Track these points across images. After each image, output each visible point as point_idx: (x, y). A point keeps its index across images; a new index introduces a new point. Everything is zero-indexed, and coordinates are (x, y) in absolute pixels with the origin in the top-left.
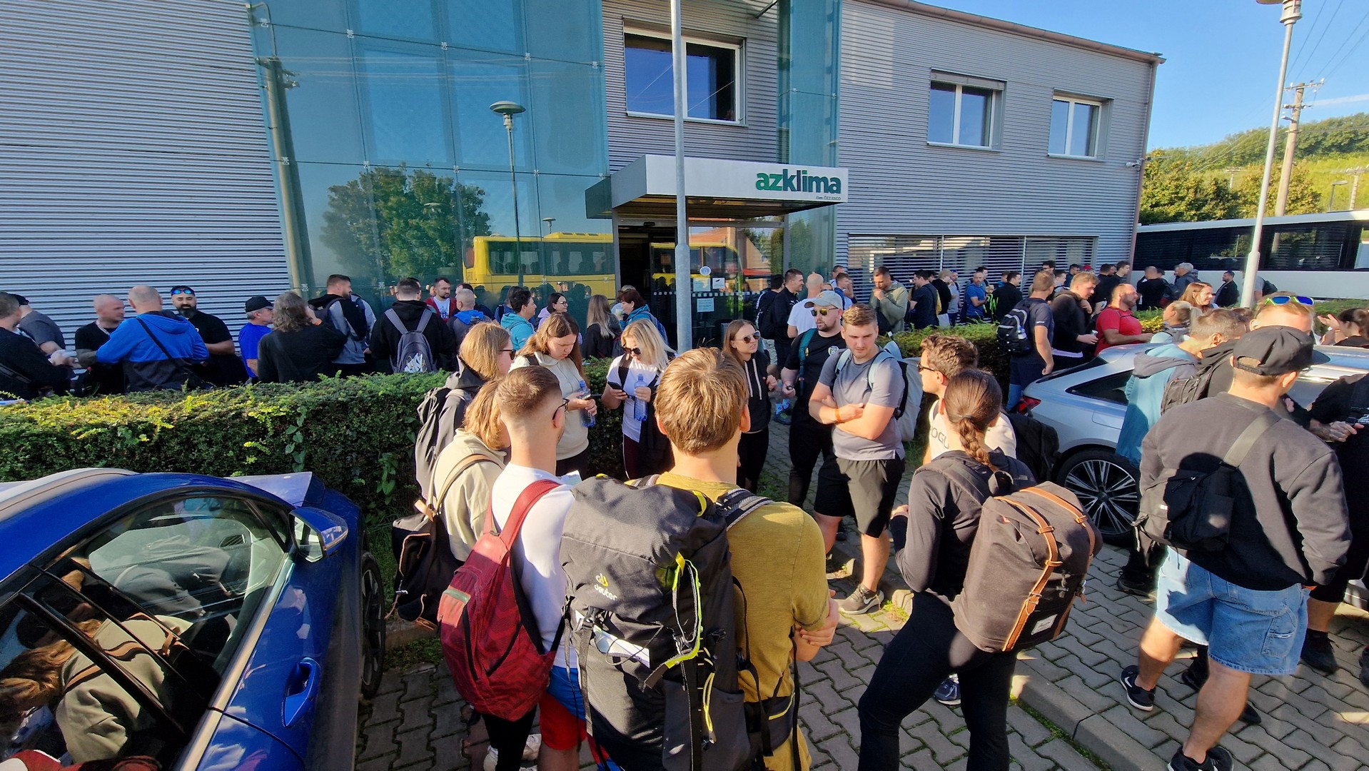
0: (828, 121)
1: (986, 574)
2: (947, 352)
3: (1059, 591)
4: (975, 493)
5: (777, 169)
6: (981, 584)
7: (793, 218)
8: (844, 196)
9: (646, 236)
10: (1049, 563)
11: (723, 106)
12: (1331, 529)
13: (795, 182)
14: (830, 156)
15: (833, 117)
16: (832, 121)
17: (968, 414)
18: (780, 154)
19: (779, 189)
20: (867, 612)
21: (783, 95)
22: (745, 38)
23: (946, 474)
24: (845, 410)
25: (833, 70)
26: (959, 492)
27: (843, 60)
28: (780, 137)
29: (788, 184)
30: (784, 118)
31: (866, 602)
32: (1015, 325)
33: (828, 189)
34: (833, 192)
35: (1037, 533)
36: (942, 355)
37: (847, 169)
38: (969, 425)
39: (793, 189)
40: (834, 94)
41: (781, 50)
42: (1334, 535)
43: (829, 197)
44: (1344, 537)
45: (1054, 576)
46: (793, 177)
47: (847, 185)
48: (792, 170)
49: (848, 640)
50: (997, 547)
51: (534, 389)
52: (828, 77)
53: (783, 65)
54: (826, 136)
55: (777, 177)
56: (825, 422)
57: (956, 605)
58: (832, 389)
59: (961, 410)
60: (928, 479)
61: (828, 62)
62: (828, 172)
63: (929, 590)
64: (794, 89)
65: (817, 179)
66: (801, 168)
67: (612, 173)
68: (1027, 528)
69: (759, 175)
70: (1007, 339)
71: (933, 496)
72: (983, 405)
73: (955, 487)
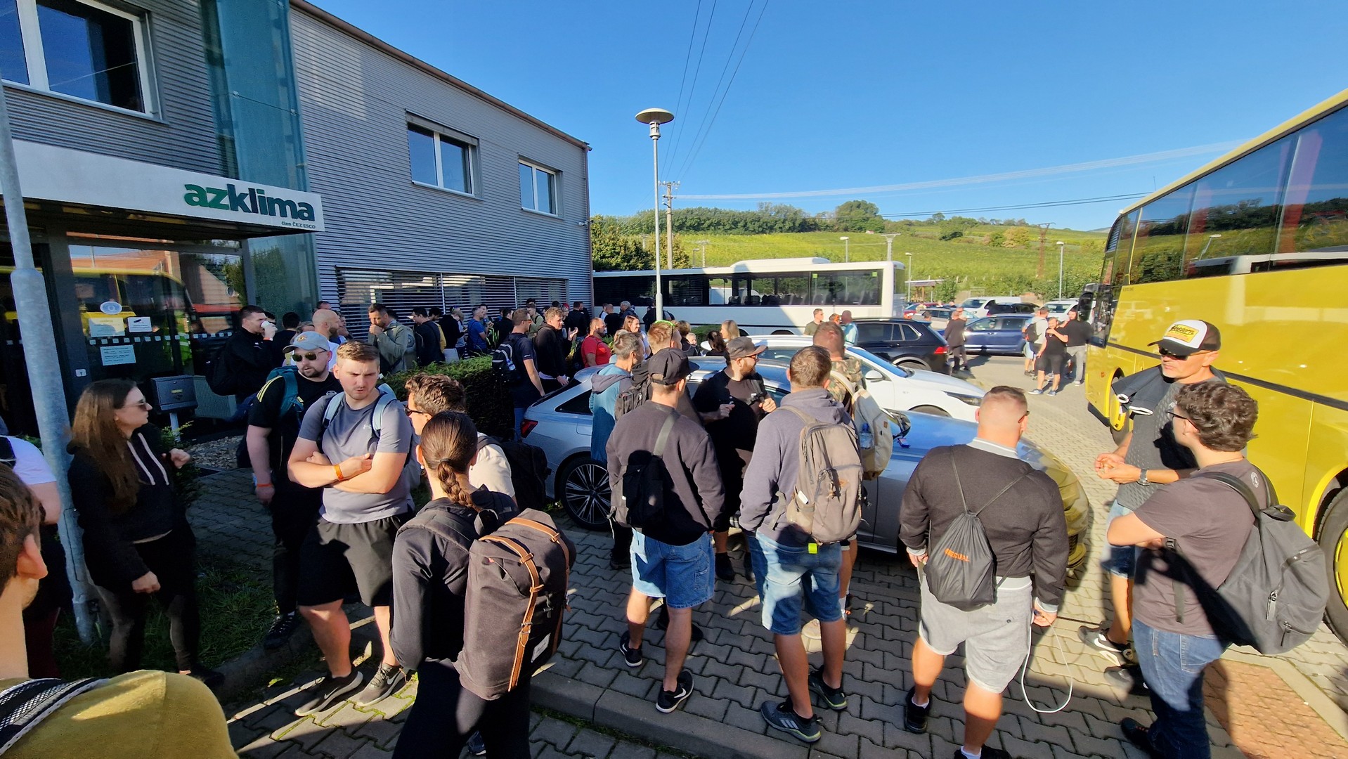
0: (290, 139)
1: (481, 622)
2: (433, 393)
3: (546, 612)
4: (461, 540)
5: (221, 183)
8: (319, 224)
10: (533, 590)
11: (122, 90)
12: (715, 489)
13: (247, 201)
14: (299, 179)
15: (296, 134)
16: (295, 138)
17: (445, 457)
18: (225, 166)
19: (224, 207)
21: (219, 97)
22: (149, 12)
23: (430, 528)
24: (348, 465)
25: (289, 82)
28: (222, 145)
29: (237, 202)
30: (225, 123)
32: (504, 358)
33: (296, 215)
34: (304, 218)
35: (519, 564)
36: (428, 396)
37: (319, 196)
38: (447, 469)
39: (246, 210)
40: (293, 111)
41: (208, 38)
42: (716, 493)
43: (301, 224)
44: (721, 493)
45: (540, 600)
46: (243, 195)
47: (322, 213)
48: (242, 187)
50: (486, 591)
52: (283, 93)
53: (215, 60)
54: (290, 156)
59: (438, 455)
60: (412, 539)
61: (279, 72)
62: (297, 196)
63: (429, 659)
64: (236, 93)
65: (279, 201)
66: (254, 186)
68: (510, 563)
69: (188, 187)
71: (418, 556)
72: (459, 445)
73: (441, 540)
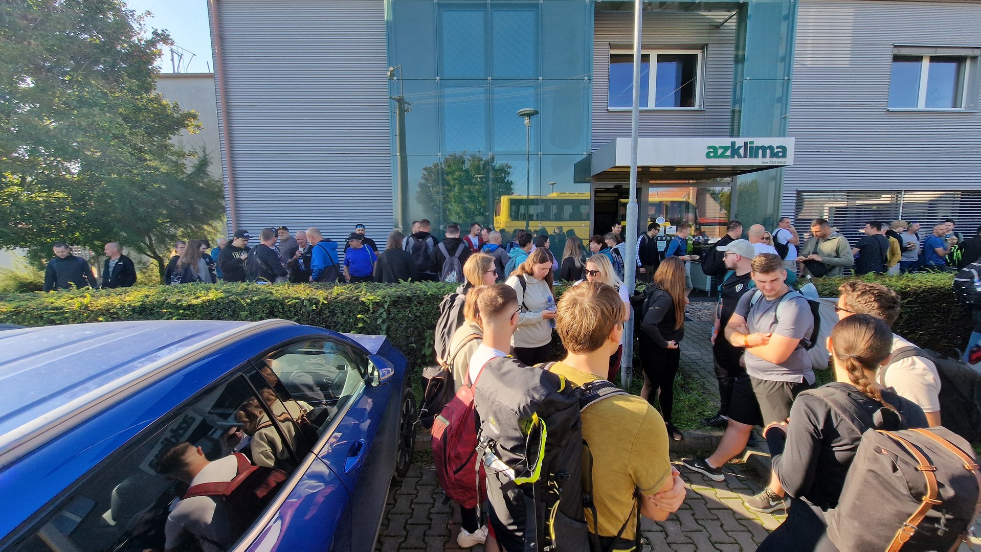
0: (779, 100)
1: (860, 496)
2: (865, 297)
3: (938, 529)
4: (856, 422)
5: (727, 141)
6: (854, 504)
7: (741, 179)
8: (789, 160)
9: (616, 195)
10: (926, 499)
11: (686, 96)
13: (742, 151)
14: (780, 128)
15: (785, 96)
16: (783, 100)
17: (856, 354)
18: (732, 129)
19: (727, 157)
20: (772, 513)
21: (737, 84)
22: (707, 44)
23: (828, 401)
24: (752, 338)
25: (787, 59)
26: (839, 419)
27: (797, 49)
28: (733, 116)
29: (735, 152)
30: (737, 101)
31: (772, 504)
32: (972, 277)
33: (774, 155)
34: (779, 157)
35: (916, 469)
36: (860, 299)
37: (793, 139)
38: (856, 364)
39: (740, 156)
40: (786, 78)
41: (737, 48)
43: (775, 161)
45: (932, 513)
46: (740, 147)
47: (793, 151)
48: (739, 142)
49: (749, 531)
50: (871, 473)
51: (500, 300)
52: (781, 67)
53: (739, 60)
54: (777, 112)
55: (725, 148)
56: (735, 344)
57: (828, 516)
58: (746, 319)
59: (849, 349)
60: (809, 403)
61: (782, 52)
62: (775, 142)
63: (803, 498)
65: (763, 147)
66: (748, 140)
67: (593, 151)
68: (906, 462)
69: (709, 148)
70: (963, 291)
71: (813, 418)
72: (870, 347)
73: (836, 415)
